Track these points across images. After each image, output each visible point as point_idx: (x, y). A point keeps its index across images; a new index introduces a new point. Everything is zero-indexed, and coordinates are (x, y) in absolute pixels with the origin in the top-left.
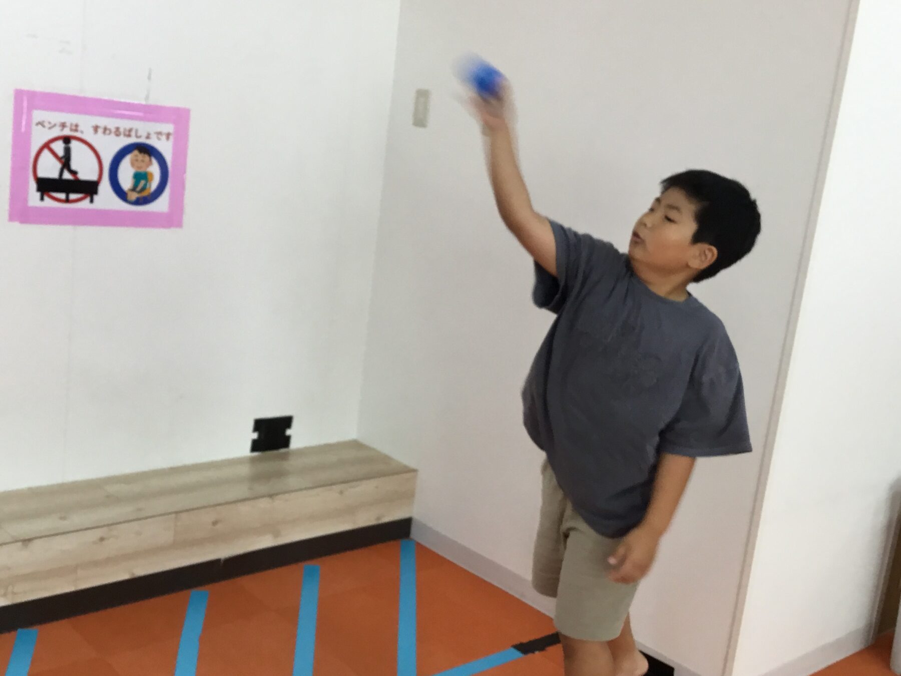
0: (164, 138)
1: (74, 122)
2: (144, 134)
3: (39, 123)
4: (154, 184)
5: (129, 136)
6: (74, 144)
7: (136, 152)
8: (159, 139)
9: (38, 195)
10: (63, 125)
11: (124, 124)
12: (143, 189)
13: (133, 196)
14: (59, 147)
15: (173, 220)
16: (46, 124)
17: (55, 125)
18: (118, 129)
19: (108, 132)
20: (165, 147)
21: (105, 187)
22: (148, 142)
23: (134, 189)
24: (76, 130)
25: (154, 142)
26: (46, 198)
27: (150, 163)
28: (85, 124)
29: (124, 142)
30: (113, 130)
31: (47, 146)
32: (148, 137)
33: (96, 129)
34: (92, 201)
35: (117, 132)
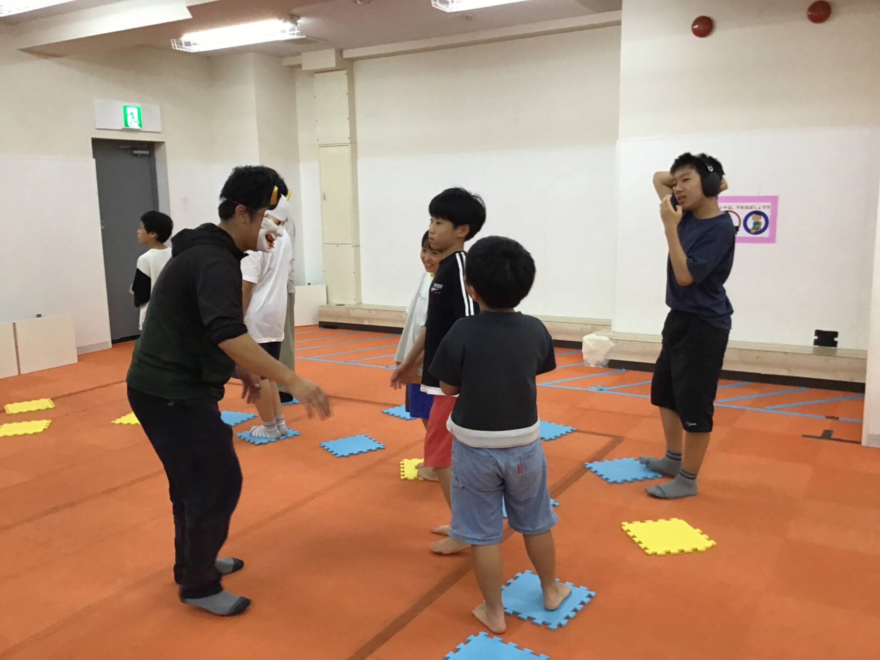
0: (766, 208)
1: (730, 205)
2: (757, 207)
4: (762, 226)
5: (752, 208)
7: (754, 215)
8: (764, 208)
10: (725, 207)
11: (749, 204)
12: (758, 228)
13: (753, 231)
15: (772, 239)
18: (747, 206)
19: (743, 208)
20: (767, 212)
21: (742, 228)
22: (760, 210)
23: (753, 229)
24: (730, 208)
25: (762, 210)
27: (761, 218)
28: (734, 206)
29: (750, 211)
30: (745, 207)
32: (760, 208)
33: (738, 207)
35: (747, 208)
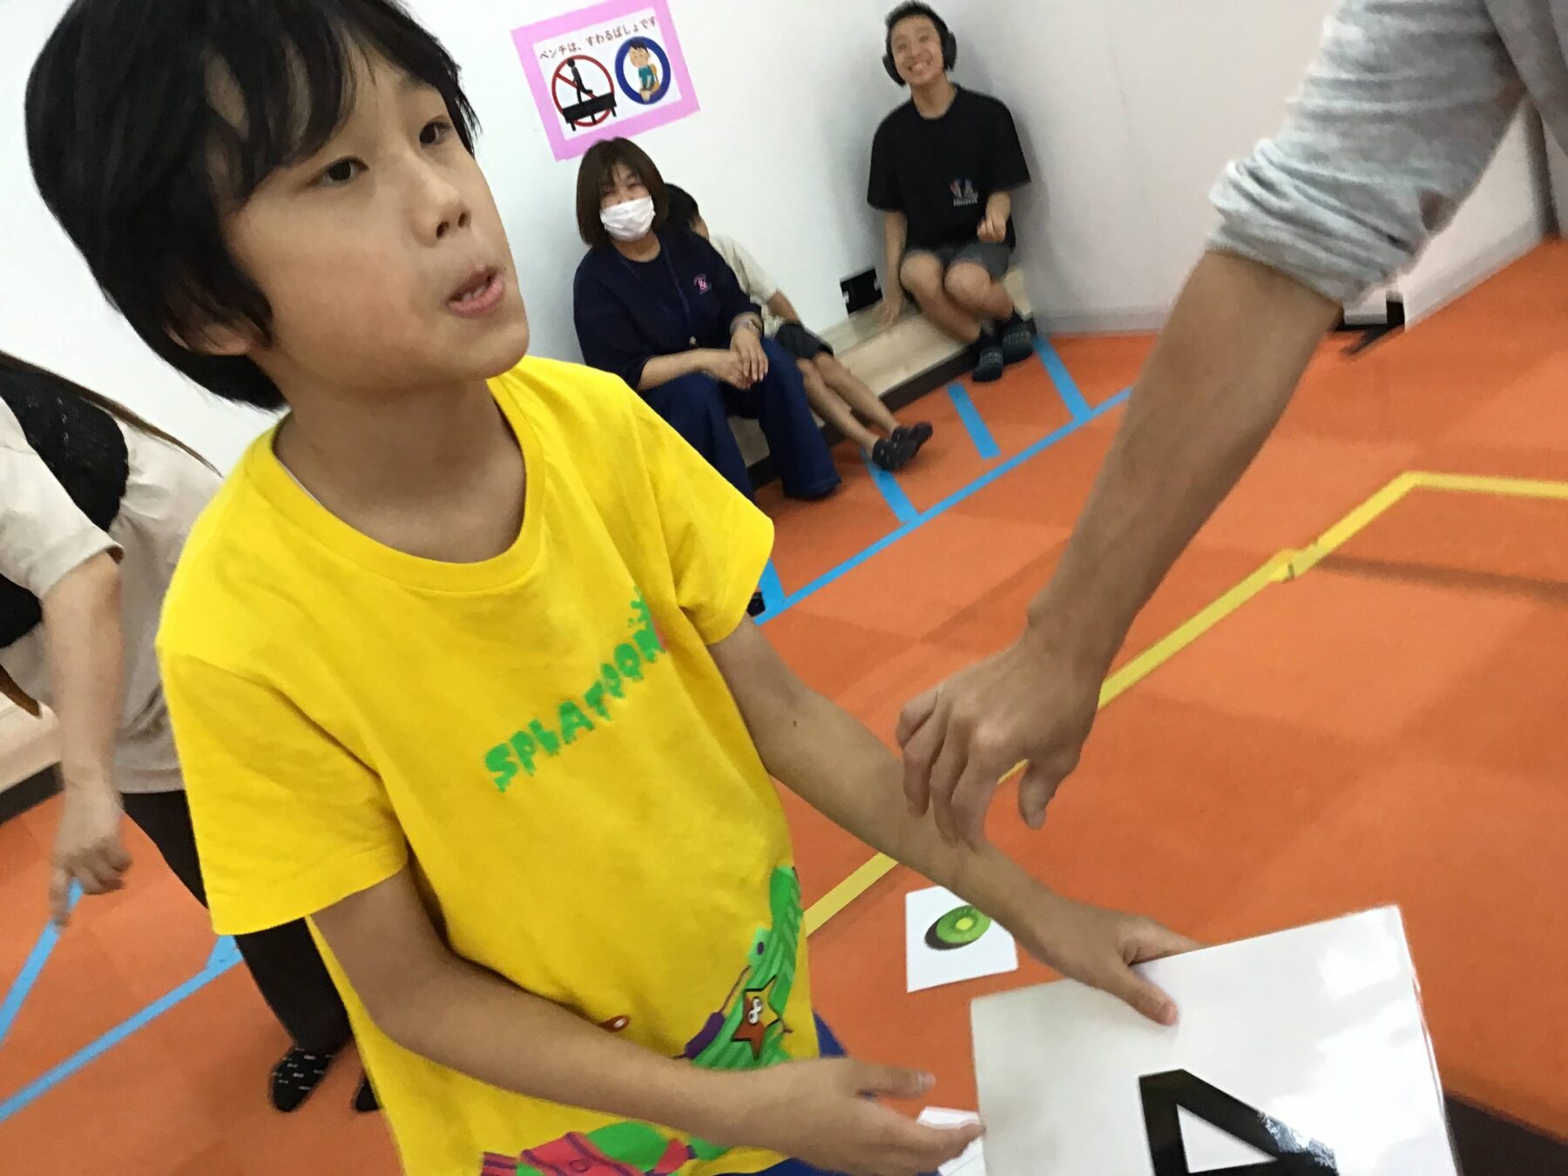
0: (649, 25)
1: (569, 43)
2: (630, 28)
3: (544, 55)
4: (660, 76)
5: (620, 35)
6: (578, 64)
7: (632, 49)
8: (645, 27)
9: (569, 125)
10: (562, 49)
11: (611, 25)
12: (652, 85)
13: (646, 95)
14: (567, 72)
15: (689, 105)
16: (548, 54)
17: (555, 53)
18: (607, 32)
19: (600, 39)
20: (654, 34)
21: (620, 95)
24: (575, 49)
26: (577, 127)
27: (648, 55)
28: (578, 39)
29: (618, 43)
30: (604, 35)
31: (557, 75)
32: (636, 30)
33: (590, 41)
34: (614, 114)
35: (609, 37)
